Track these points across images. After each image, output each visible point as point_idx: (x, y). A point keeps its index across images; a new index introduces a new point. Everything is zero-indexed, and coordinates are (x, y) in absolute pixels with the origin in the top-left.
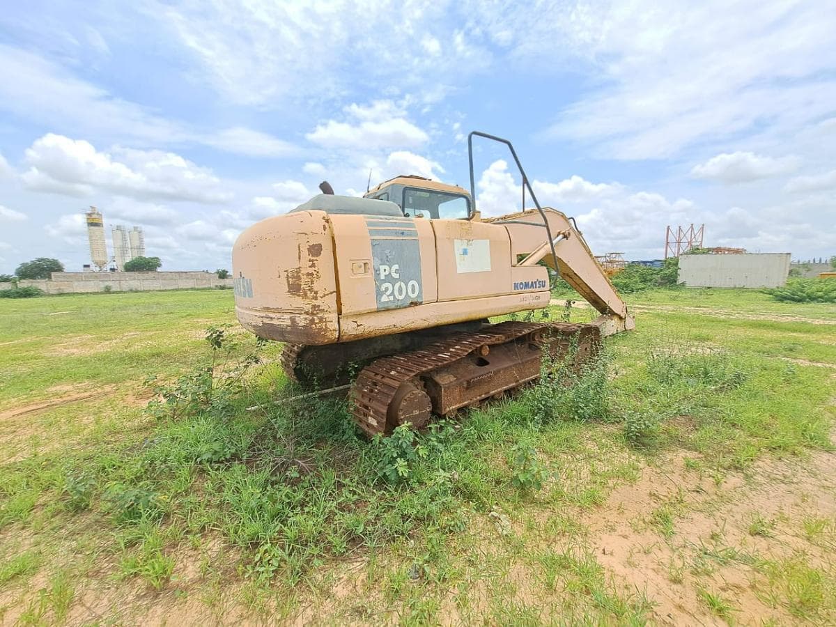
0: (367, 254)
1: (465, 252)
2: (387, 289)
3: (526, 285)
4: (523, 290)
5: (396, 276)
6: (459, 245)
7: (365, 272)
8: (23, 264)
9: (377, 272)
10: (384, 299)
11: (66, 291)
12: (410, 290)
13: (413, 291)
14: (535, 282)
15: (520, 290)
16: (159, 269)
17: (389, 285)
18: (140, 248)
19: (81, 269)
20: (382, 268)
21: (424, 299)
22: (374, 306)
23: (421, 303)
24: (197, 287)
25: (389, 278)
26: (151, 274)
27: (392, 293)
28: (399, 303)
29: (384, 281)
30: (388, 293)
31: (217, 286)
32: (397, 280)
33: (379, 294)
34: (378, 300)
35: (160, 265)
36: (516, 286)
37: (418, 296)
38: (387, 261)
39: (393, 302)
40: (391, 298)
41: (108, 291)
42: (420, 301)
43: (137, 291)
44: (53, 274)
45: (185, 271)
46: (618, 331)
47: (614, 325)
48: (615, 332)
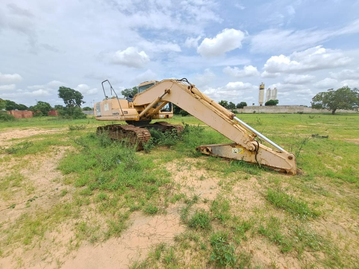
4: (114, 115)
5: (98, 111)
6: (105, 105)
8: (238, 104)
11: (243, 112)
14: (117, 113)
16: (277, 105)
18: (275, 96)
19: (252, 105)
24: (288, 112)
26: (273, 107)
27: (98, 114)
31: (298, 112)
35: (278, 103)
41: (254, 112)
42: (101, 116)
43: (264, 113)
44: (244, 107)
45: (288, 105)
46: (244, 160)
47: (238, 152)
48: (240, 159)
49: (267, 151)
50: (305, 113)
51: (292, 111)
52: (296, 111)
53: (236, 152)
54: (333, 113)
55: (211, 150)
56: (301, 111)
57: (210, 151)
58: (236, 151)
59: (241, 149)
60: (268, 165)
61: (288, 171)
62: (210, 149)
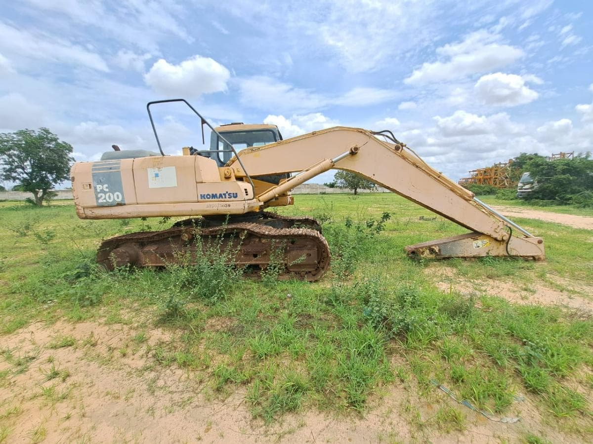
0: (90, 180)
1: (157, 175)
2: (101, 196)
3: (214, 196)
4: (211, 199)
5: (107, 190)
6: (151, 172)
7: (90, 188)
9: (95, 188)
10: (100, 201)
12: (116, 197)
13: (118, 198)
14: (225, 194)
15: (207, 199)
17: (103, 195)
20: (98, 186)
21: (126, 202)
22: (95, 204)
23: (125, 204)
25: (102, 191)
27: (105, 199)
28: (109, 204)
29: (99, 193)
30: (103, 198)
32: (107, 192)
33: (97, 199)
34: (97, 202)
36: (202, 196)
37: (122, 201)
38: (100, 182)
39: (105, 203)
40: (105, 201)
42: (123, 202)
46: (490, 254)
47: (481, 246)
48: (484, 255)
49: (518, 239)
50: (328, 194)
51: (314, 191)
52: (319, 191)
53: (479, 247)
54: (356, 193)
55: (440, 250)
56: (324, 191)
57: (437, 251)
58: (478, 245)
59: (487, 240)
60: (519, 255)
61: (537, 258)
62: (437, 249)
